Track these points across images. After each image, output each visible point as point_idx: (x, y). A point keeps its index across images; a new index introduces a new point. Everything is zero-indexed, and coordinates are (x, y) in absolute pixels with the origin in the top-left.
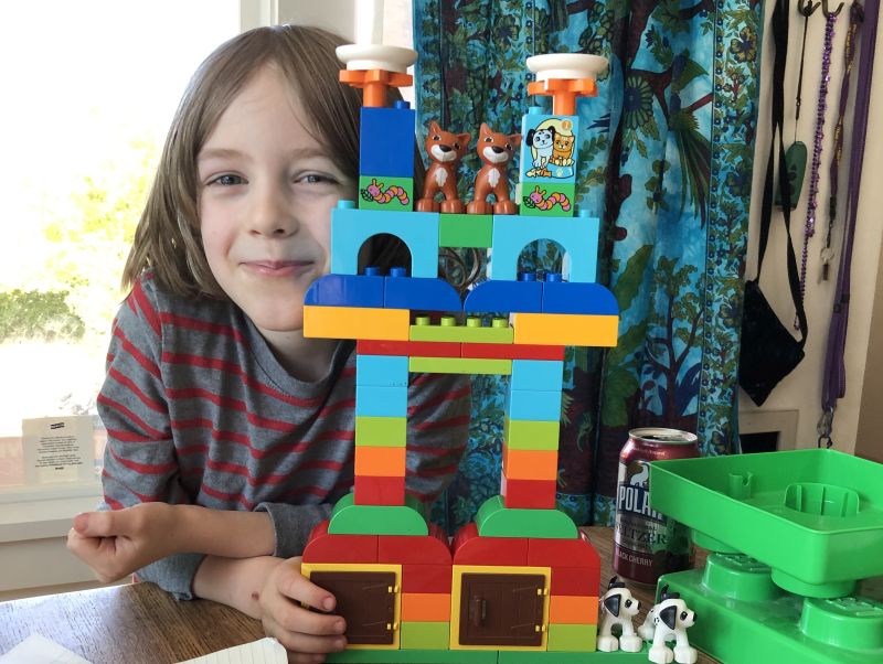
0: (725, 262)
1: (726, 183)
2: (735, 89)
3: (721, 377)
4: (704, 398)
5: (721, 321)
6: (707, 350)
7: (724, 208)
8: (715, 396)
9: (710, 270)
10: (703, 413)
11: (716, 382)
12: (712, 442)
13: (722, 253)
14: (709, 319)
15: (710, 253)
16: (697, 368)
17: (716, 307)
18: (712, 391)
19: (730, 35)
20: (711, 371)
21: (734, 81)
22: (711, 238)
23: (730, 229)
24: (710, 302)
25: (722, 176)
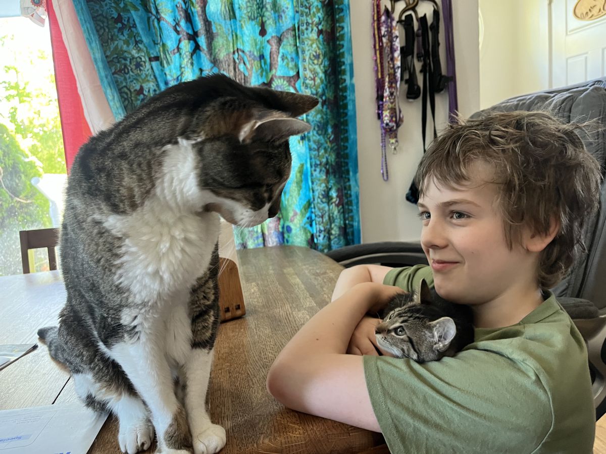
2: (314, 79)
14: (314, 199)
19: (309, 50)
21: (313, 75)
24: (313, 191)
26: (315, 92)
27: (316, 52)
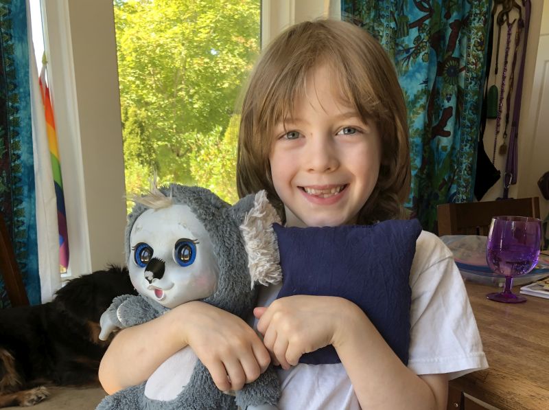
0: (468, 145)
1: (470, 109)
5: (466, 172)
6: (459, 186)
7: (469, 120)
9: (462, 148)
13: (467, 141)
14: (460, 171)
15: (463, 141)
16: (455, 194)
17: (464, 166)
19: (474, 38)
20: (461, 195)
21: (475, 60)
22: (463, 134)
23: (471, 129)
24: (461, 164)
25: (469, 105)
26: (475, 75)
27: (480, 39)
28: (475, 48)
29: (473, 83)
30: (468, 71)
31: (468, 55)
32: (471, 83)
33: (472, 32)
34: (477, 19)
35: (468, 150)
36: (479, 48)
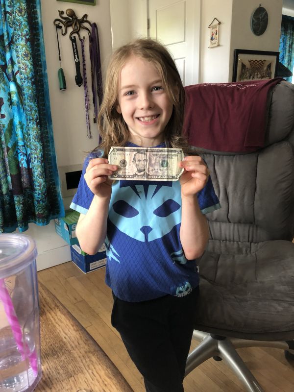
0: (32, 122)
1: (28, 99)
2: (25, 69)
3: (36, 157)
4: (33, 163)
5: (33, 140)
6: (31, 149)
7: (29, 106)
8: (36, 162)
9: (28, 125)
10: (33, 168)
11: (35, 158)
12: (37, 176)
13: (30, 120)
14: (30, 140)
15: (27, 120)
16: (30, 154)
17: (31, 136)
18: (35, 161)
19: (21, 51)
20: (33, 155)
21: (25, 66)
22: (27, 116)
23: (31, 112)
24: (29, 135)
25: (26, 96)
26: (26, 77)
27: (25, 53)
28: (23, 59)
29: (26, 82)
30: (21, 73)
31: (19, 63)
32: (24, 82)
33: (19, 47)
34: (20, 39)
35: (32, 126)
36: (26, 58)
